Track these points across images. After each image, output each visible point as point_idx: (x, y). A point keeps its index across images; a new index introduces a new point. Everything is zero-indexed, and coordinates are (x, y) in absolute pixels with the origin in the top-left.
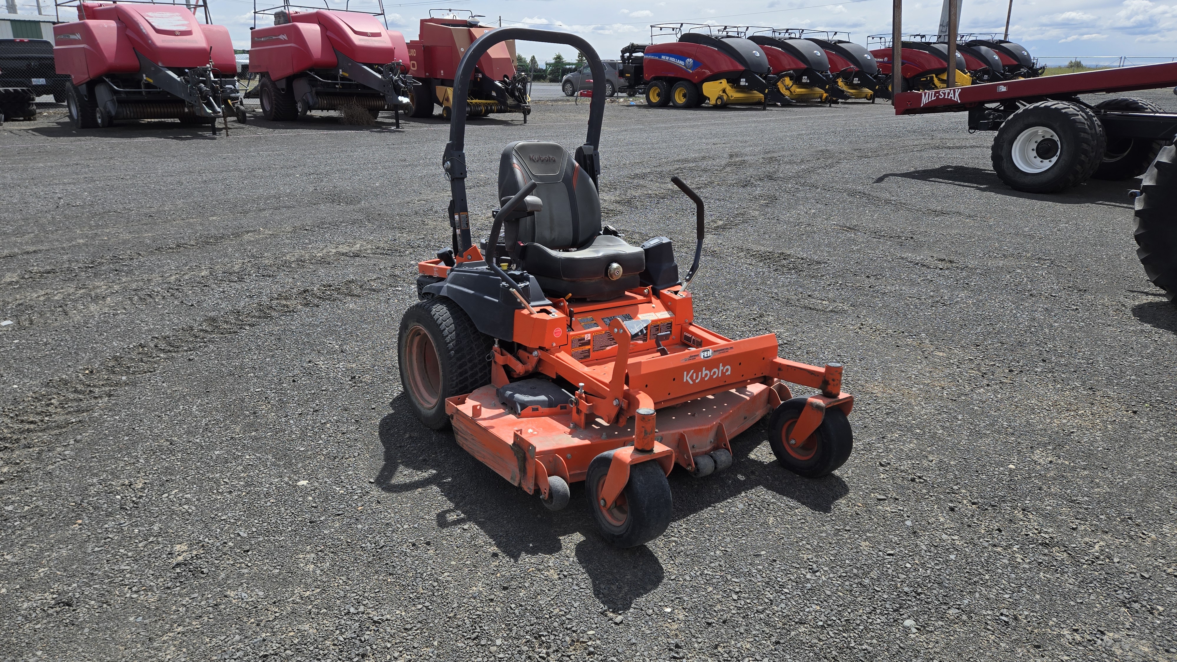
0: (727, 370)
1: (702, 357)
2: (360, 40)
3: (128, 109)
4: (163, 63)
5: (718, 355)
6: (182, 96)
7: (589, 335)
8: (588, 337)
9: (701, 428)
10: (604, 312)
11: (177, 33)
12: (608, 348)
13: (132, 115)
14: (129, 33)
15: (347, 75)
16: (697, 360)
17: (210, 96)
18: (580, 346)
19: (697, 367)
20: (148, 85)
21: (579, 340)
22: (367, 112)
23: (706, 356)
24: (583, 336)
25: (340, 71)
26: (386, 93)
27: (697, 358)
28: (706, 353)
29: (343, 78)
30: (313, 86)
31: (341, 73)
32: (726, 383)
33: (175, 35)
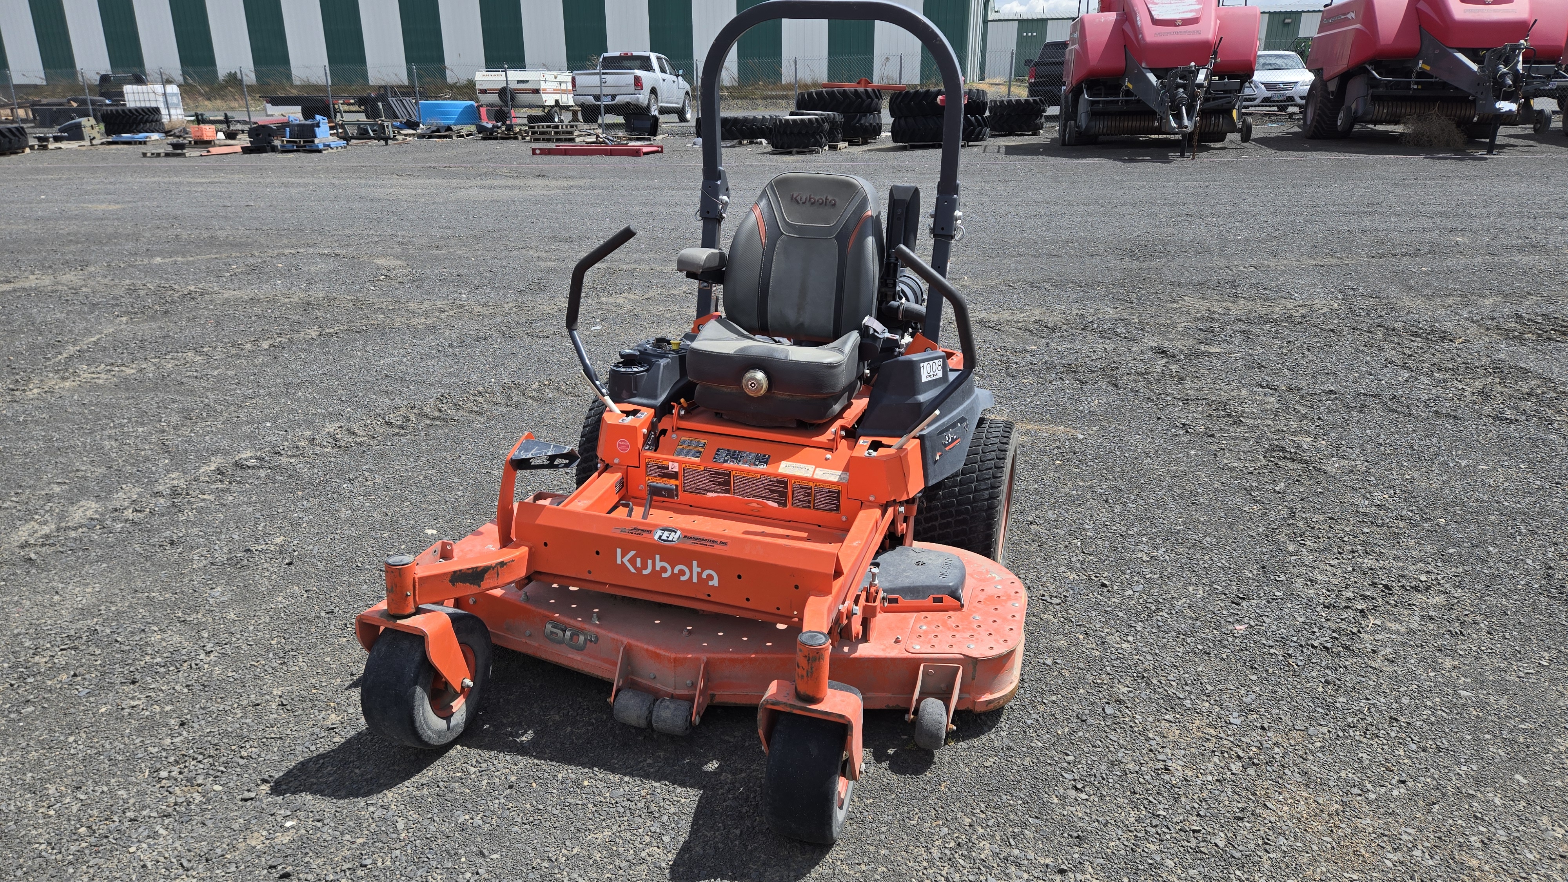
0: (710, 577)
1: (656, 537)
2: (1465, 11)
3: (1102, 123)
4: (1147, 64)
5: (689, 545)
6: (1153, 106)
7: (677, 465)
8: (674, 467)
9: (658, 651)
10: (723, 439)
11: (1179, 22)
12: (710, 495)
13: (1105, 130)
14: (1127, 27)
15: (1427, 68)
16: (645, 538)
17: (1184, 105)
18: (660, 476)
19: (647, 550)
20: (1128, 93)
21: (659, 467)
22: (1454, 126)
23: (664, 537)
24: (665, 463)
25: (1421, 62)
26: (1479, 95)
27: (645, 535)
28: (666, 534)
29: (1422, 74)
30: (1372, 87)
31: (1420, 65)
32: (708, 598)
33: (1176, 26)
